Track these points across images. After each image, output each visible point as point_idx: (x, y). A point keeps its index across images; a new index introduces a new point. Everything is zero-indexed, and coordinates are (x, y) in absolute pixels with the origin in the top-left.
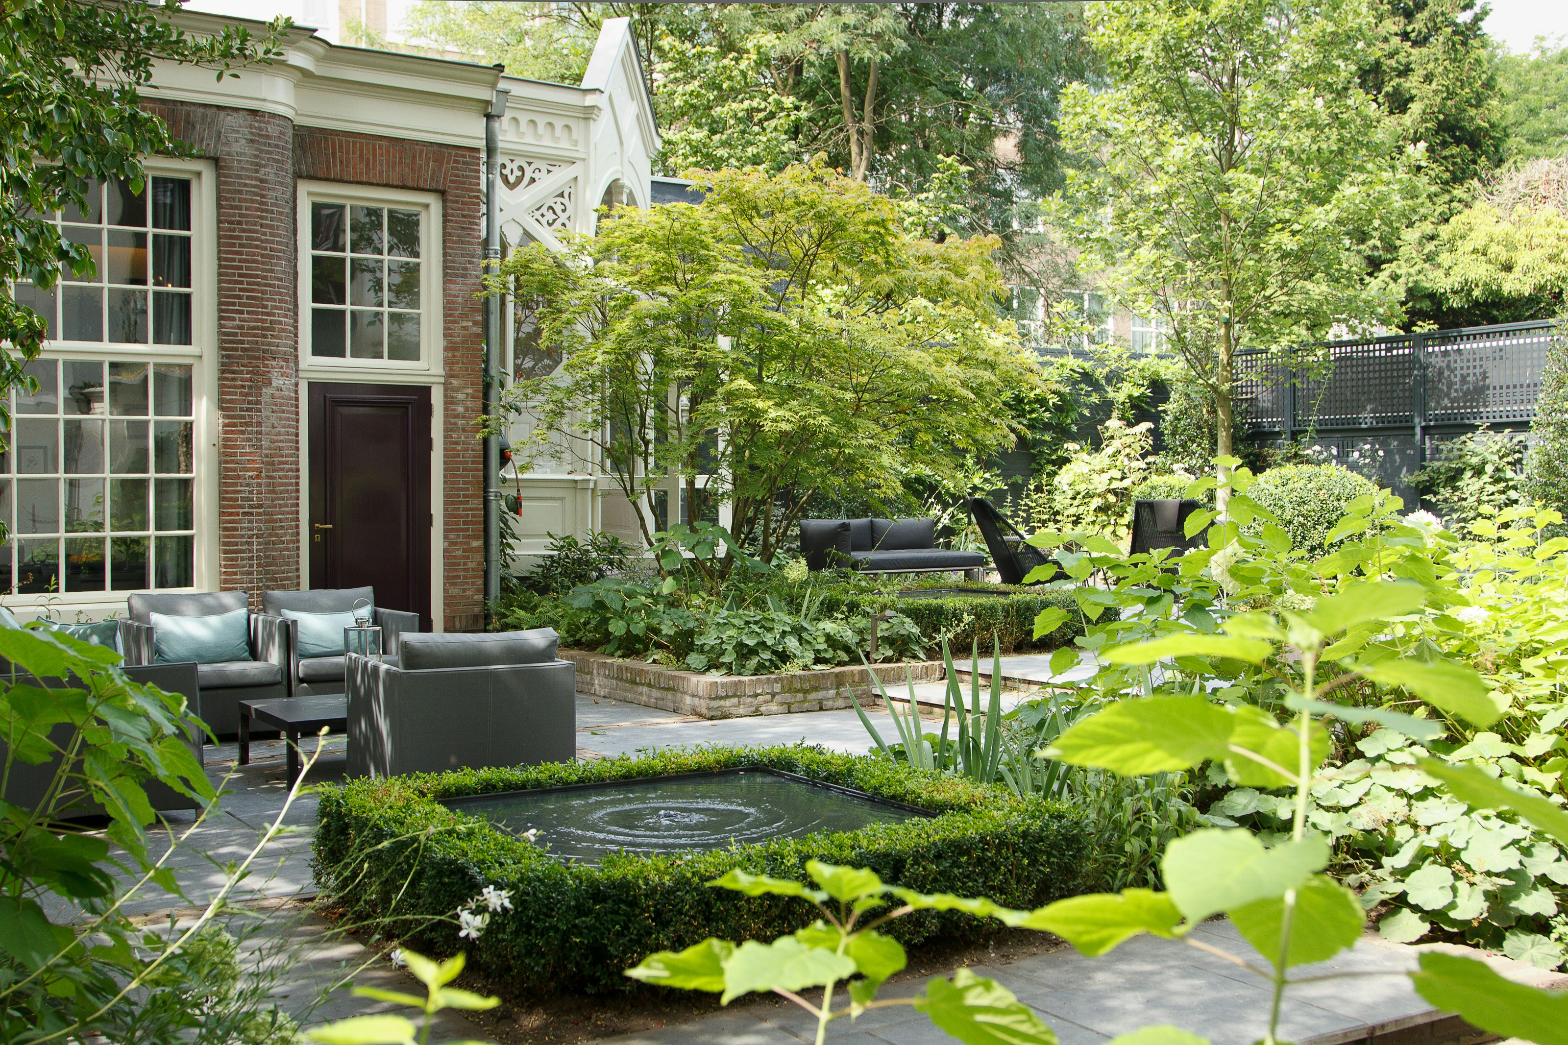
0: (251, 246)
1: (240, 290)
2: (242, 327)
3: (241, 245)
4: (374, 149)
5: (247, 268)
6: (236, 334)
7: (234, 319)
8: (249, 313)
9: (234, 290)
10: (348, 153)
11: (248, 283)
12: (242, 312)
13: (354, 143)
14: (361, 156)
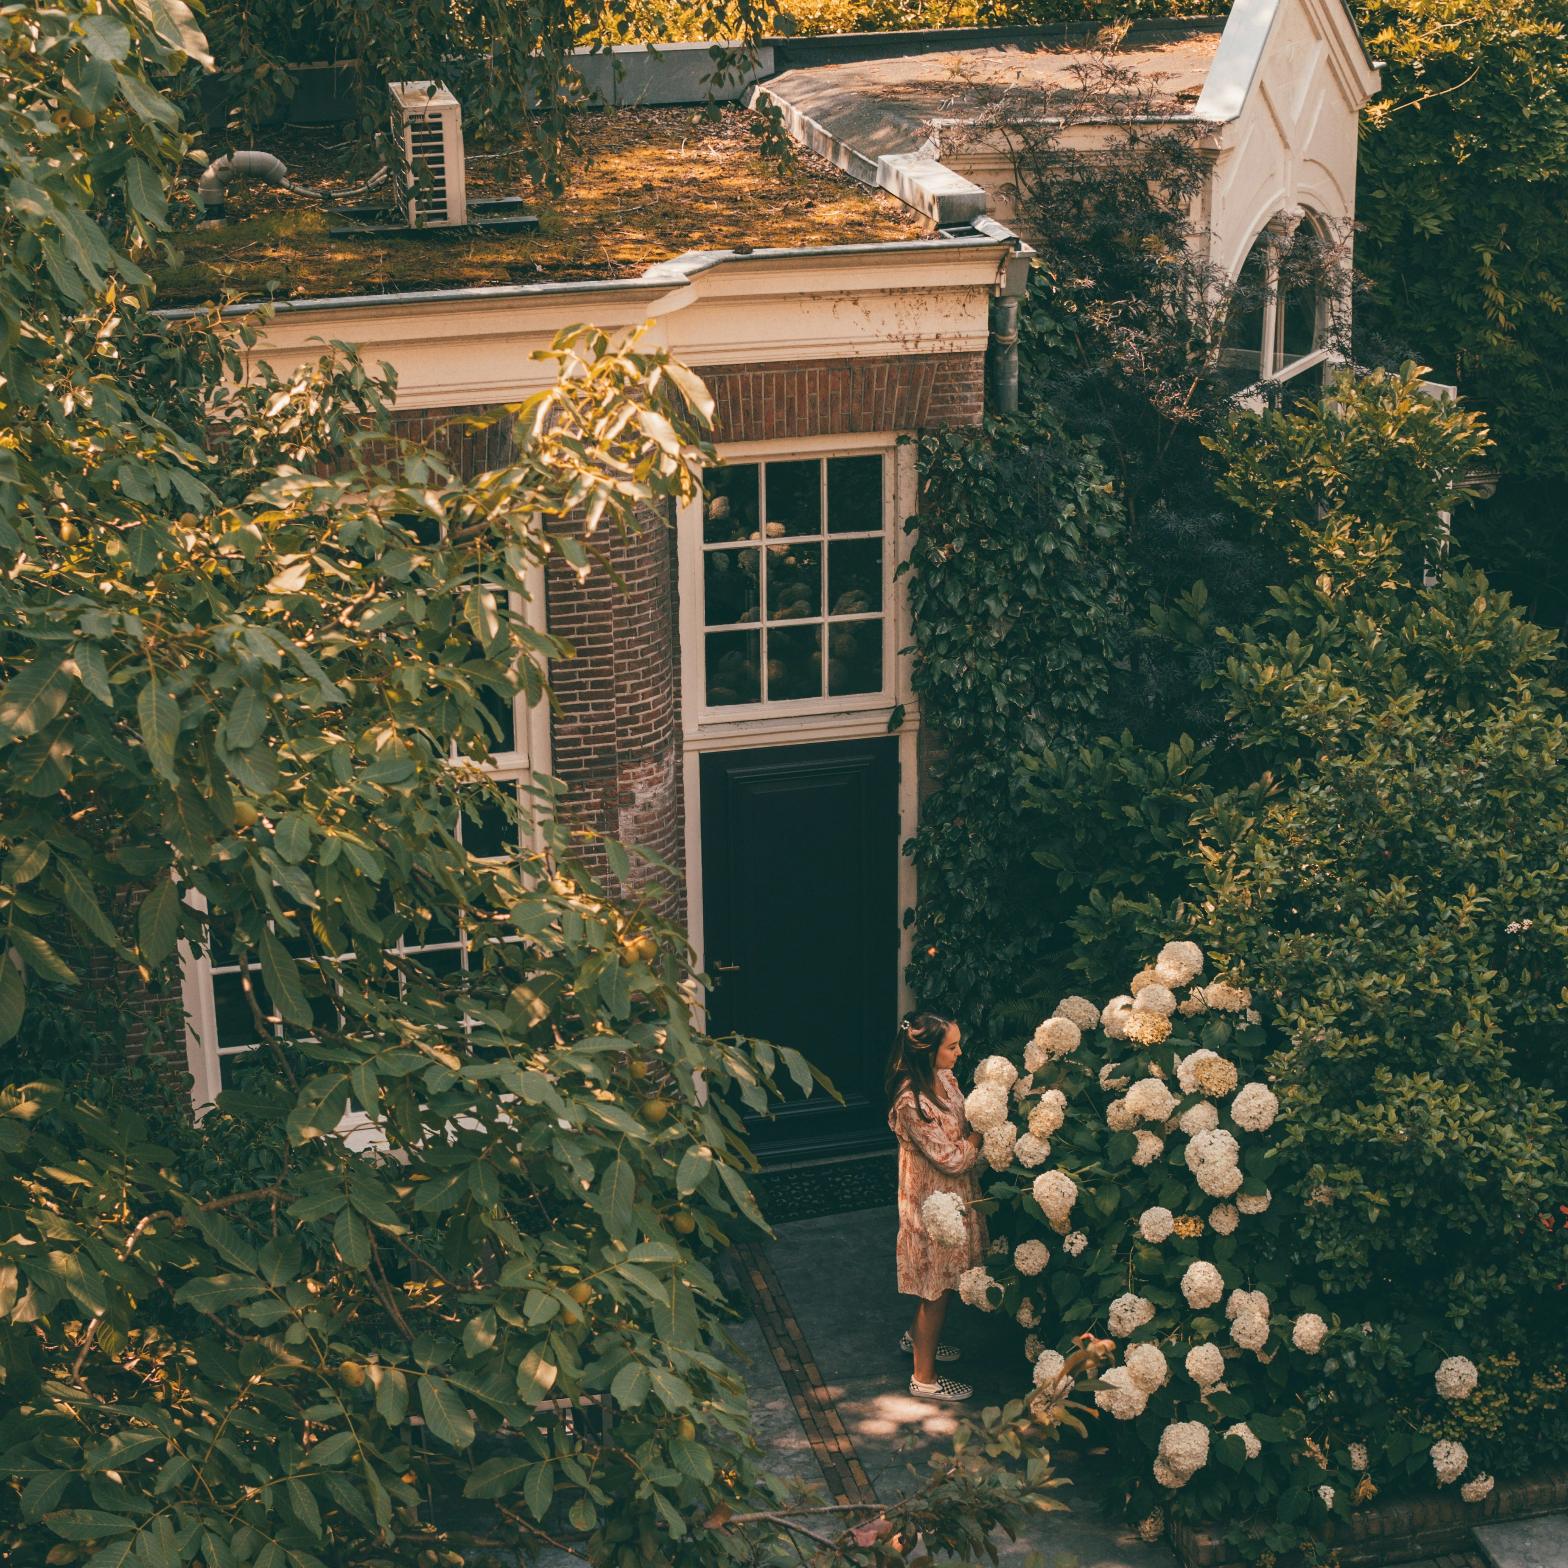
0: (596, 606)
1: (582, 675)
2: (586, 730)
3: (582, 608)
4: (801, 382)
5: (592, 641)
6: (576, 742)
7: (573, 719)
8: (596, 707)
9: (572, 675)
10: (757, 397)
11: (594, 663)
12: (585, 708)
13: (768, 378)
14: (780, 398)
